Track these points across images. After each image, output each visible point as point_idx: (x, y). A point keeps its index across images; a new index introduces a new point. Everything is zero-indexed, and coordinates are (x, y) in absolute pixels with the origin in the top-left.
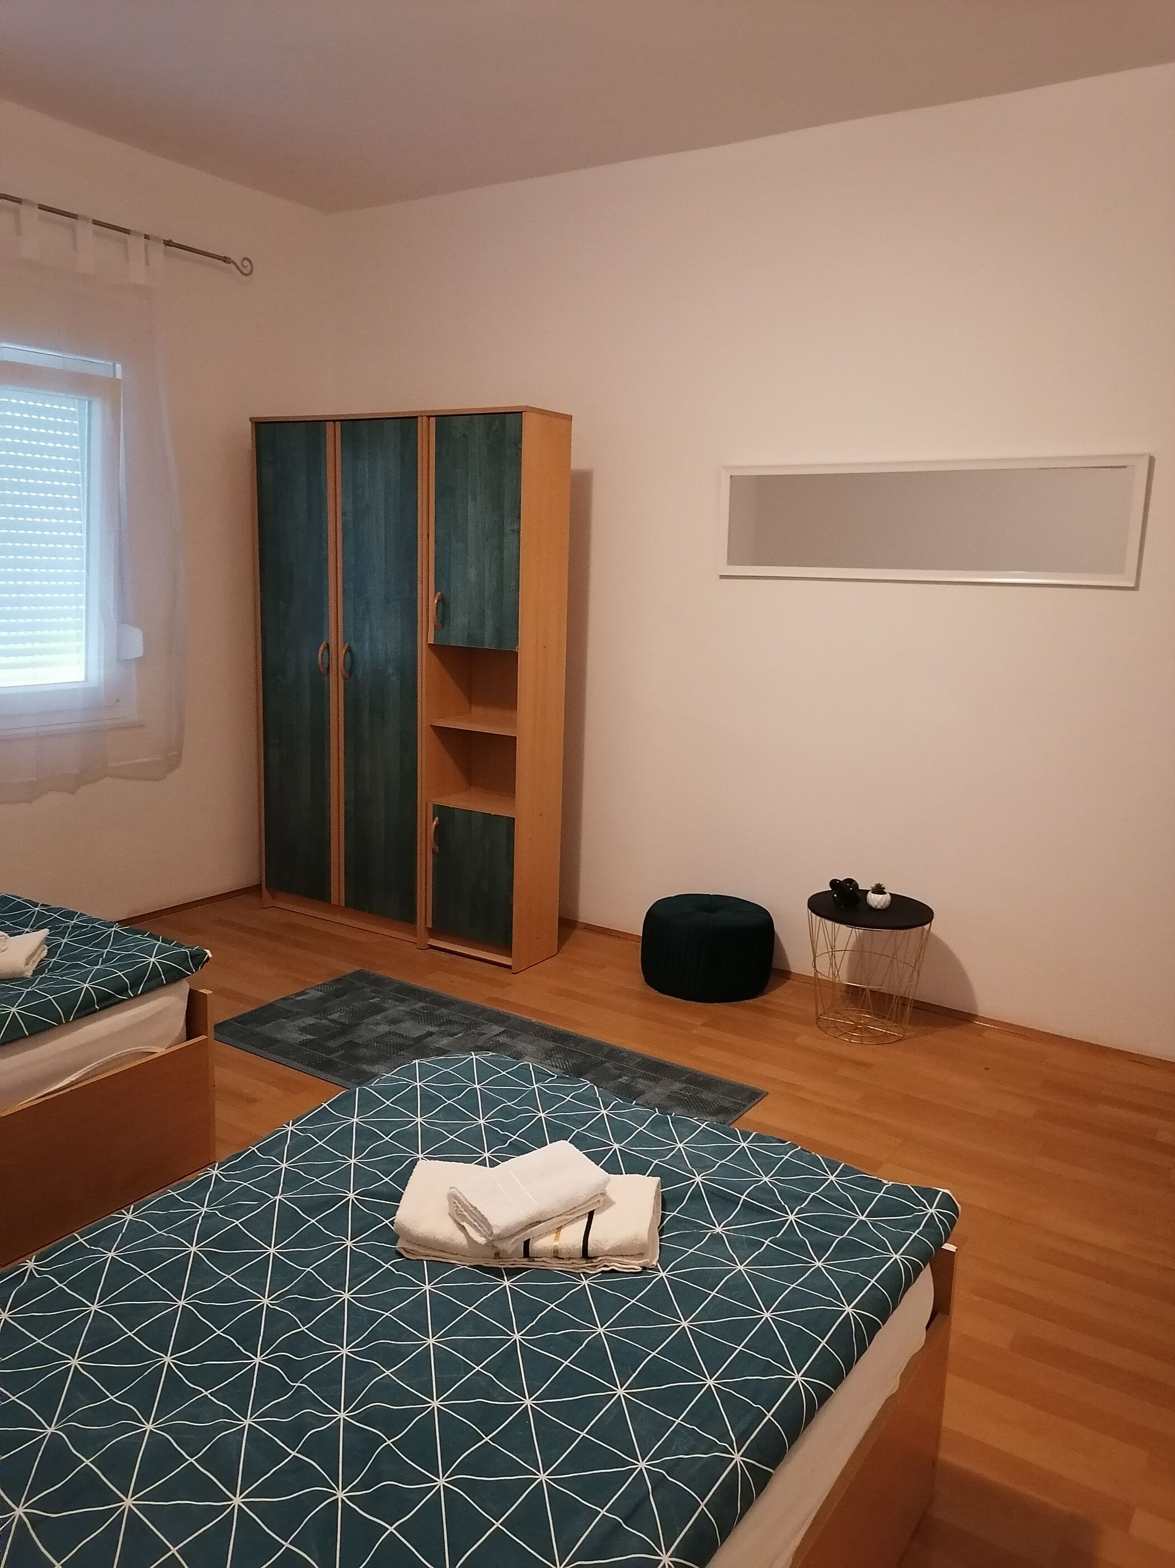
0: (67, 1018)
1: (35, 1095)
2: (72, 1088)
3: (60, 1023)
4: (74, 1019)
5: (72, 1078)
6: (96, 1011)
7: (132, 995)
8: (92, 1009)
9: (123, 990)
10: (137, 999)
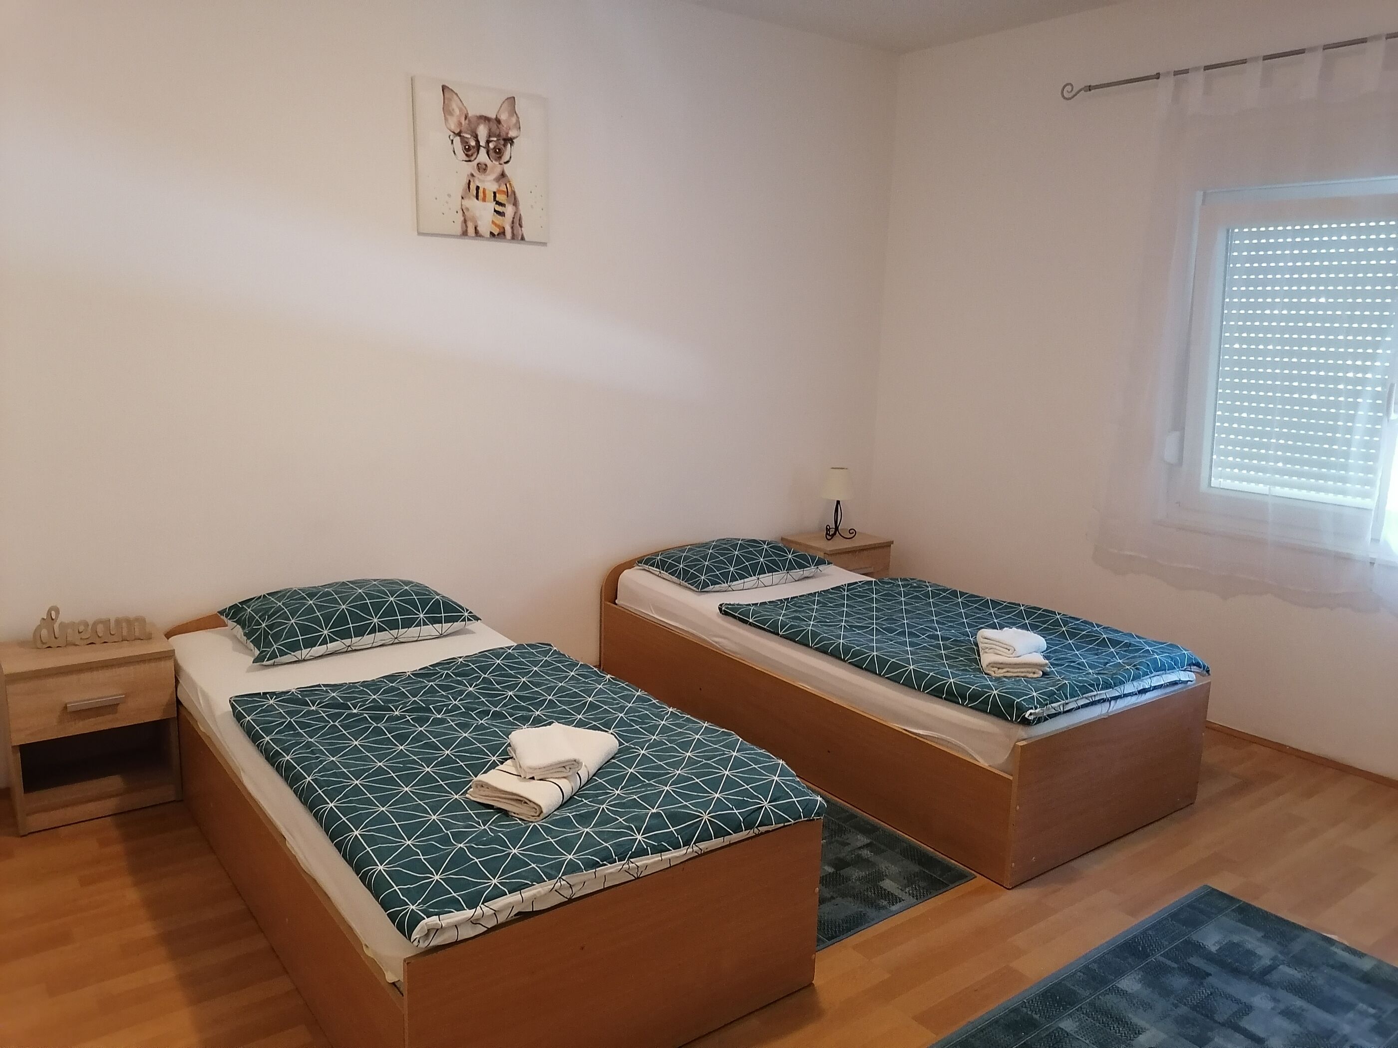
0: (925, 689)
1: (903, 725)
2: (918, 738)
3: (919, 690)
4: (927, 693)
5: (921, 732)
6: (942, 698)
7: (961, 703)
8: (940, 695)
9: (964, 698)
10: (961, 707)
